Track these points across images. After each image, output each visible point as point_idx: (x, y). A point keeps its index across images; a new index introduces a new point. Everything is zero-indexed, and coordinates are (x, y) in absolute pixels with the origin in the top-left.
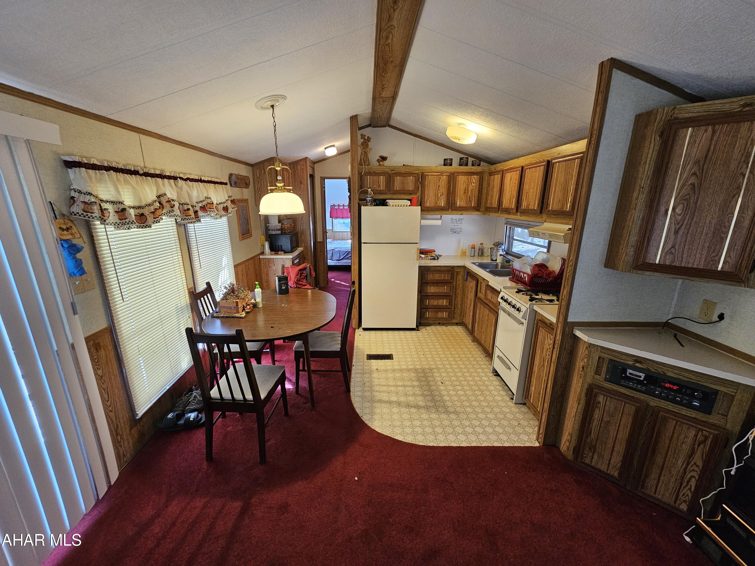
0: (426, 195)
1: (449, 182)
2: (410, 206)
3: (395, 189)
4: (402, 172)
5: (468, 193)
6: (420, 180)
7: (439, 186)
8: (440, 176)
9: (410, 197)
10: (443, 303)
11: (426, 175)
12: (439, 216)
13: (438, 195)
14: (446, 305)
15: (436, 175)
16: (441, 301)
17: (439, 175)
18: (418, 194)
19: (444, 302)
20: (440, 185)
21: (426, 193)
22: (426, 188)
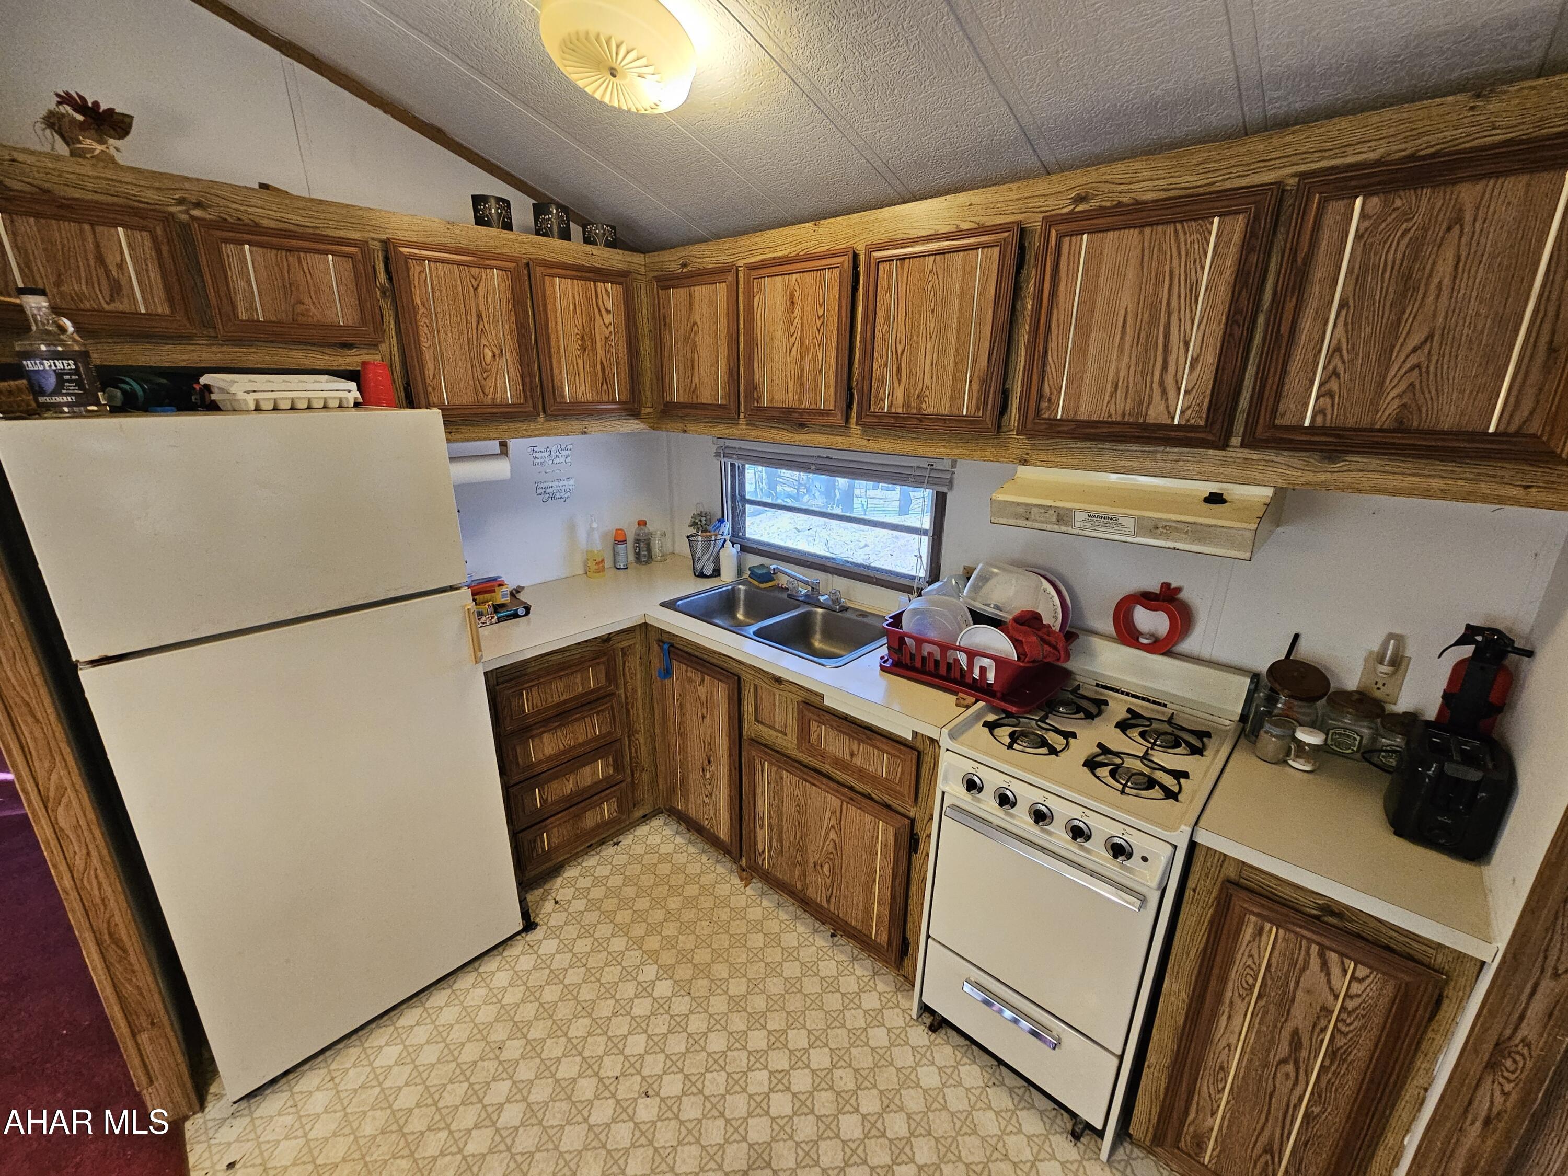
0: (428, 355)
1: (517, 303)
2: (357, 405)
3: (243, 316)
4: (265, 223)
5: (594, 349)
6: (382, 276)
7: (479, 316)
8: (475, 271)
9: (351, 360)
10: (594, 773)
11: (407, 257)
12: (494, 446)
13: (481, 355)
14: (605, 779)
15: (458, 263)
16: (587, 770)
17: (469, 265)
18: (384, 347)
19: (600, 769)
20: (482, 308)
21: (425, 344)
22: (423, 321)
